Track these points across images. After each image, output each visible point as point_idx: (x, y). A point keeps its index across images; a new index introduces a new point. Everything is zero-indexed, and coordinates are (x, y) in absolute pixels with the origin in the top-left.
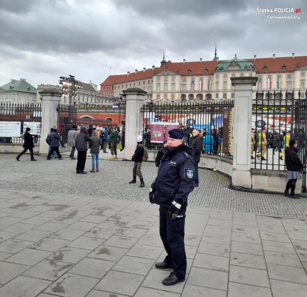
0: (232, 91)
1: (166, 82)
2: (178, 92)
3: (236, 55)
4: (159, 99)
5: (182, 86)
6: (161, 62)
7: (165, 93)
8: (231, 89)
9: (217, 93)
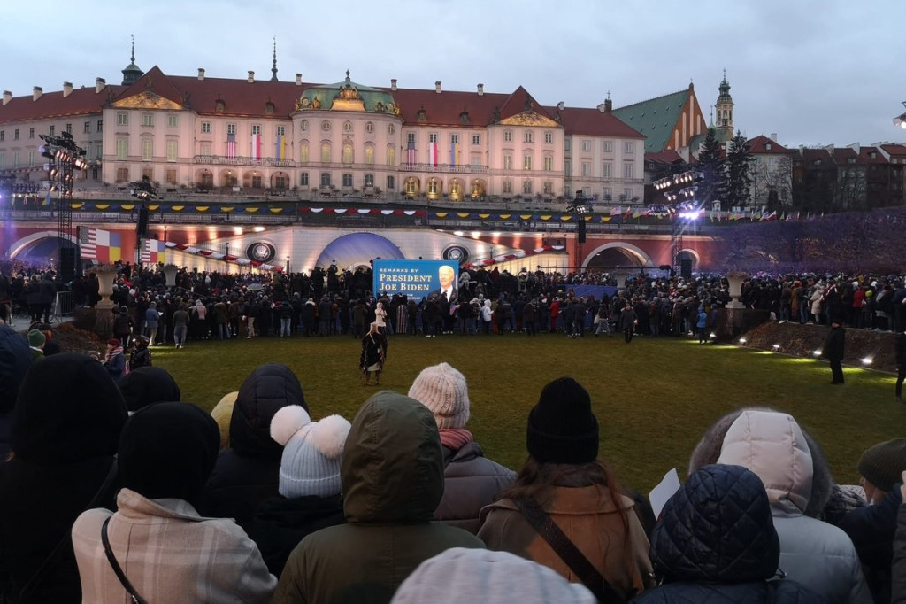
0: (345, 168)
1: (147, 130)
2: (188, 164)
3: (348, 73)
4: (127, 181)
5: (198, 144)
6: (124, 72)
7: (144, 165)
8: (342, 163)
9: (305, 170)
